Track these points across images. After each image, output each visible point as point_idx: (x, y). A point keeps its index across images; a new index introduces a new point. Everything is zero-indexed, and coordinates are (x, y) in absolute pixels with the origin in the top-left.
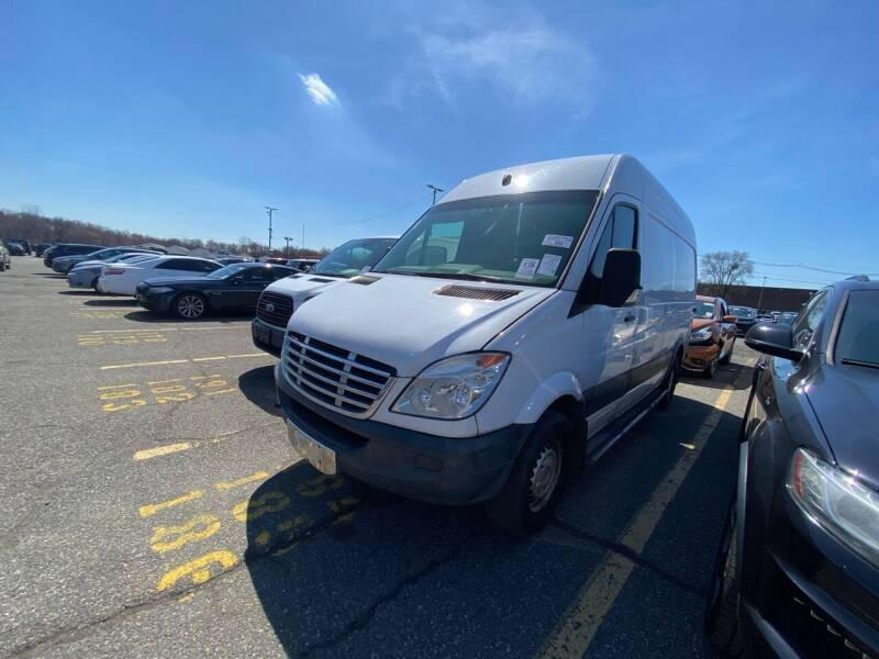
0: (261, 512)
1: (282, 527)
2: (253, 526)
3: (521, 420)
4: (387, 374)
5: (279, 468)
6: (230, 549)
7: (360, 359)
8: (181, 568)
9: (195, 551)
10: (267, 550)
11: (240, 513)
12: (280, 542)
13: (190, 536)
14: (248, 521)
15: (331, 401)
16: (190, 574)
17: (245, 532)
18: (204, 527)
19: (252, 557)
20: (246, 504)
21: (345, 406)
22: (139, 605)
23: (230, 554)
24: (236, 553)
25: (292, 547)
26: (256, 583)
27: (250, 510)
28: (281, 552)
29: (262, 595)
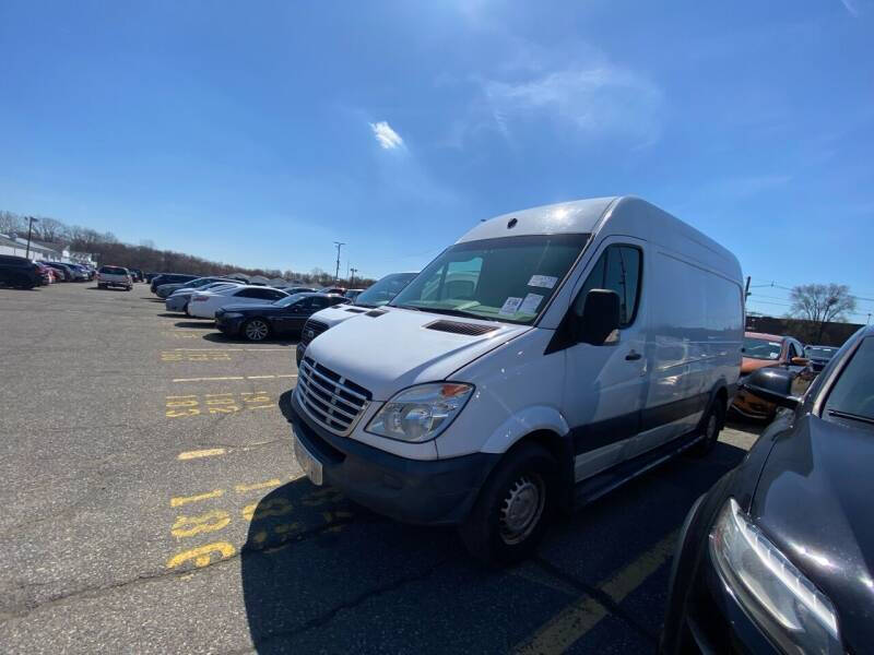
0: (265, 515)
1: (279, 530)
2: (256, 525)
3: (486, 449)
4: (364, 398)
5: (292, 478)
6: (231, 542)
7: (348, 383)
8: (190, 552)
9: (204, 539)
10: (261, 547)
11: (248, 514)
12: (273, 542)
13: (204, 527)
14: (253, 520)
15: (323, 418)
16: (196, 558)
17: (247, 529)
18: (216, 521)
19: (247, 552)
20: (255, 507)
21: (334, 424)
22: (150, 577)
23: (230, 546)
24: (235, 546)
25: (283, 547)
26: (244, 573)
27: (257, 512)
28: (272, 550)
29: (246, 584)
